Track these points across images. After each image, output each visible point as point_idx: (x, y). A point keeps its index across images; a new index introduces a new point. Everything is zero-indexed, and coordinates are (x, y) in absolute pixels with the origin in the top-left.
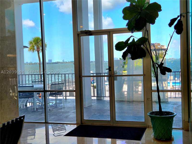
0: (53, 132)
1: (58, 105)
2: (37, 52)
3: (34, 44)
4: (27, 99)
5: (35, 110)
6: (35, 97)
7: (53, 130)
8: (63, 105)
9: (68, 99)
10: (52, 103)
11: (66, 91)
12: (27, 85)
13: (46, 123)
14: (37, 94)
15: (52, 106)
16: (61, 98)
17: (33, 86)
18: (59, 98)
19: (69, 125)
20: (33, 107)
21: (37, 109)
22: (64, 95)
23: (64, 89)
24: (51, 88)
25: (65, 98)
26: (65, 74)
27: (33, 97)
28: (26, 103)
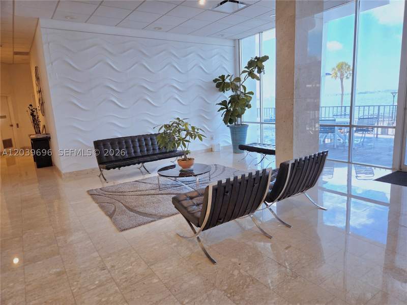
0: (357, 174)
1: (364, 144)
2: (340, 79)
3: (337, 69)
4: (326, 134)
5: (335, 147)
6: (336, 132)
7: (356, 172)
8: (372, 144)
9: (380, 138)
10: (357, 141)
11: (378, 127)
12: (326, 119)
13: (349, 163)
14: (339, 129)
15: (357, 144)
16: (371, 136)
17: (335, 120)
18: (367, 135)
19: (379, 169)
20: (332, 144)
21: (337, 146)
22: (376, 133)
23: (376, 125)
24: (358, 123)
25: (375, 136)
26: (379, 106)
27: (333, 132)
28: (324, 139)
